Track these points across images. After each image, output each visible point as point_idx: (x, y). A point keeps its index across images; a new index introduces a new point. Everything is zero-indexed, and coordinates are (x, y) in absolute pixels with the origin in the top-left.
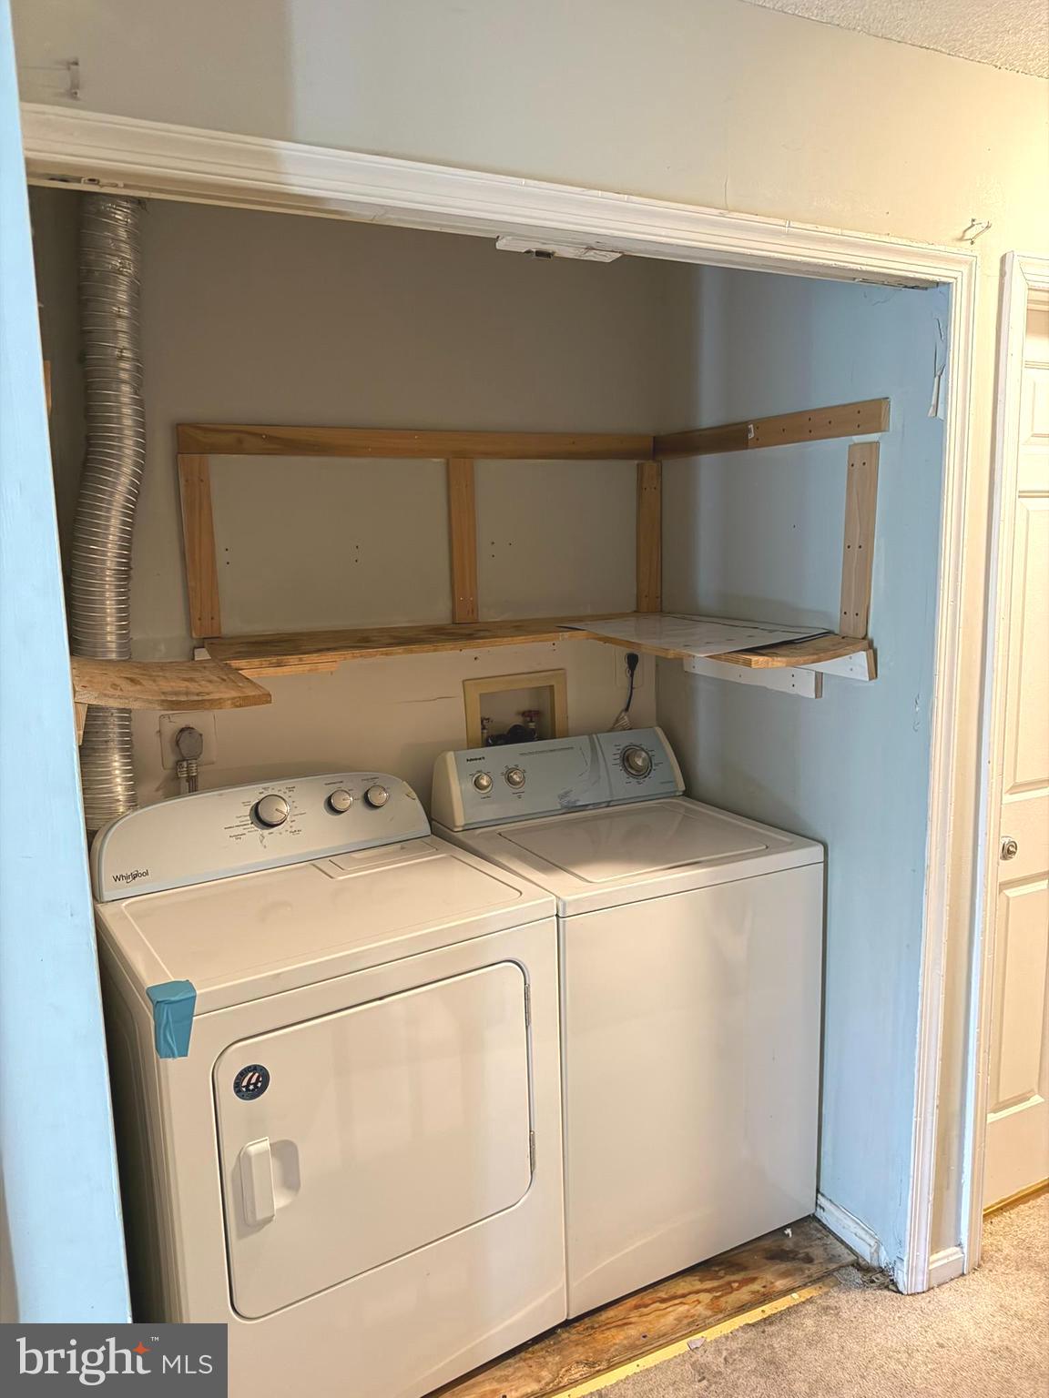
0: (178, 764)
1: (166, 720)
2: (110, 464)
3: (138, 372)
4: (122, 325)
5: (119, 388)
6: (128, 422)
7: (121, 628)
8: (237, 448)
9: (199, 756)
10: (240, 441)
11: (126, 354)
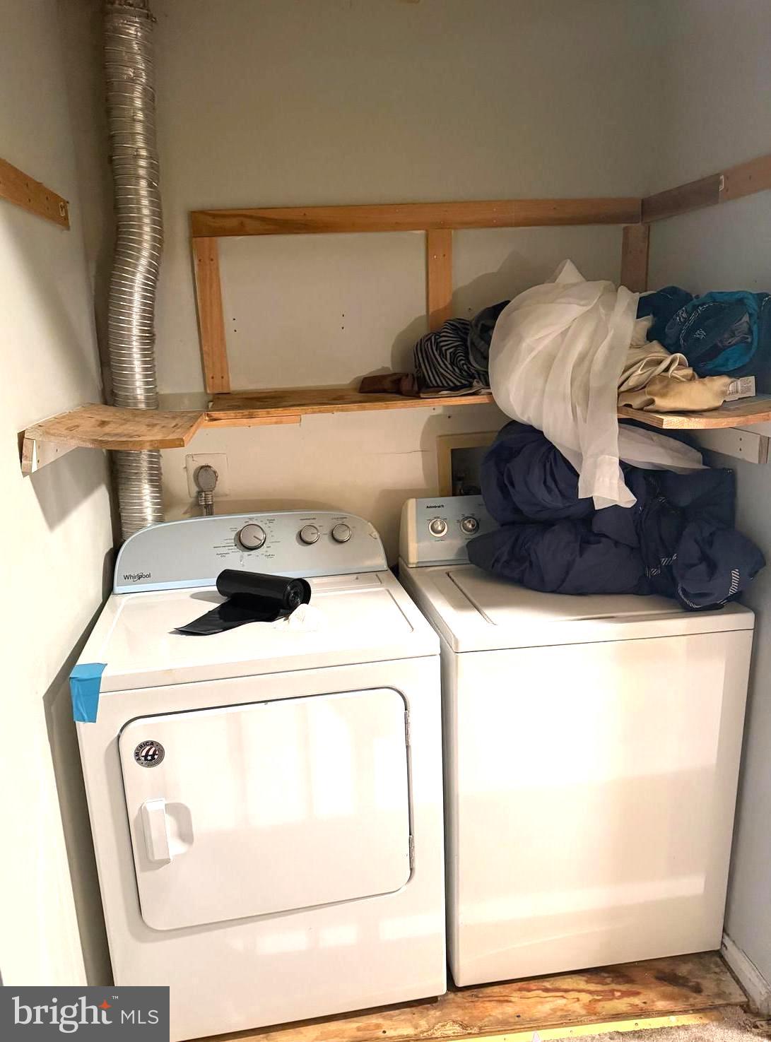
0: (199, 493)
1: (190, 459)
2: (132, 249)
3: (152, 168)
4: (139, 128)
5: (139, 183)
6: (146, 212)
7: (147, 383)
8: (240, 231)
9: (214, 489)
10: (242, 224)
11: (143, 153)
